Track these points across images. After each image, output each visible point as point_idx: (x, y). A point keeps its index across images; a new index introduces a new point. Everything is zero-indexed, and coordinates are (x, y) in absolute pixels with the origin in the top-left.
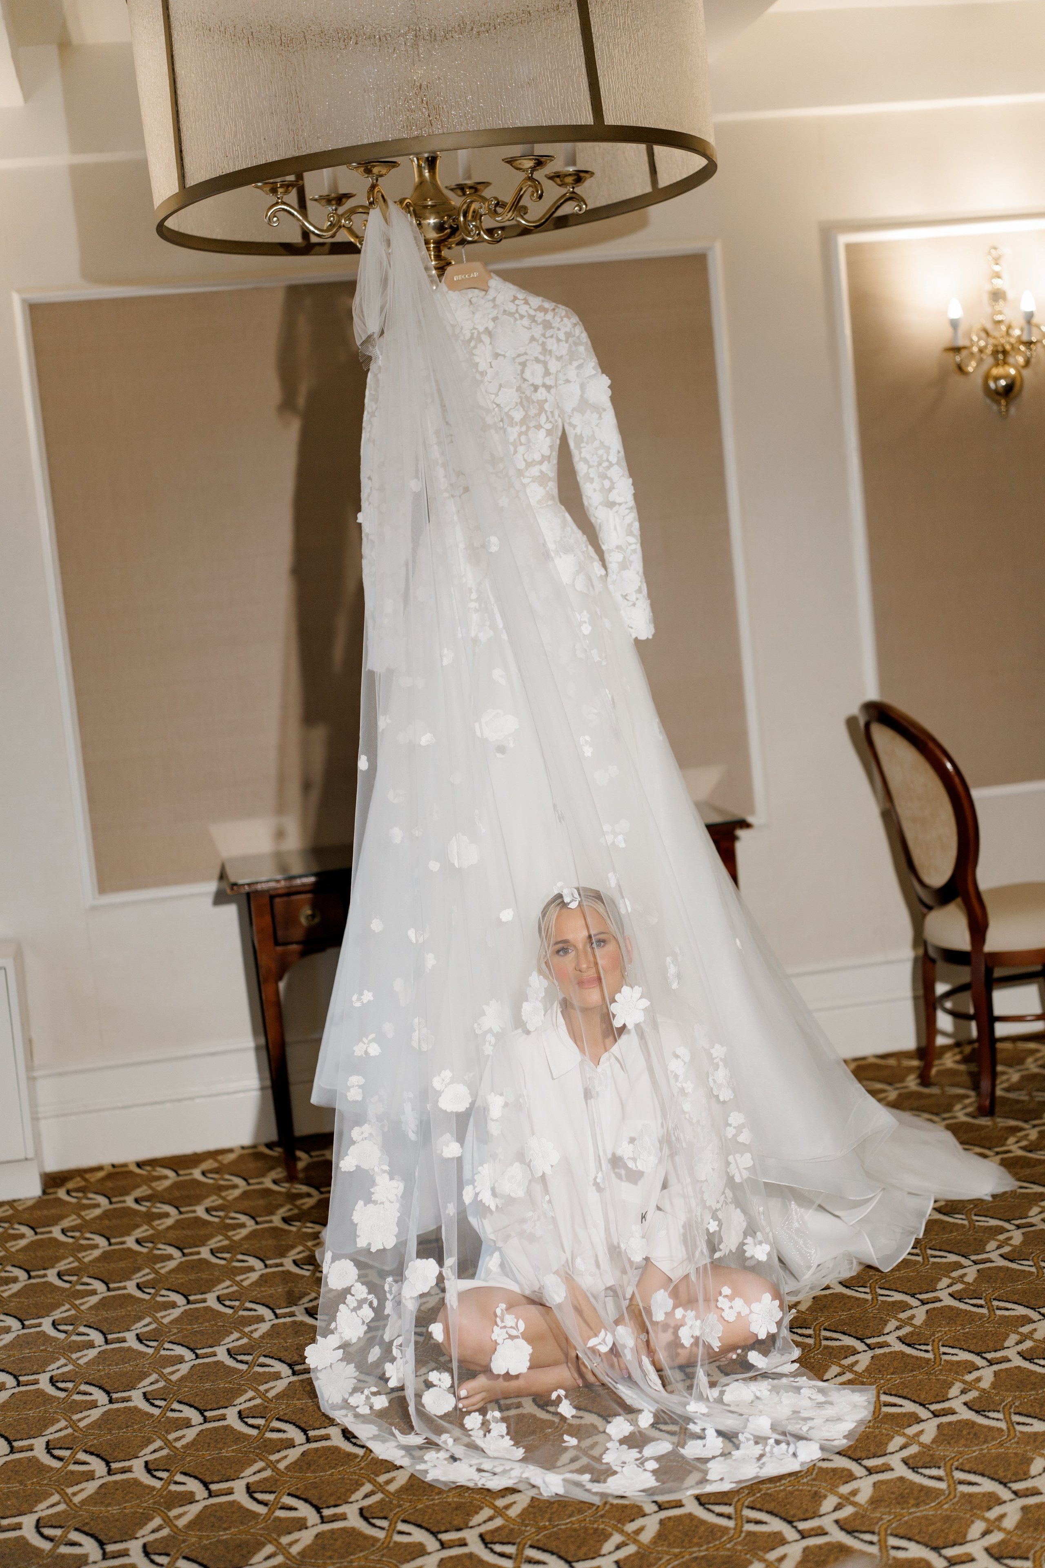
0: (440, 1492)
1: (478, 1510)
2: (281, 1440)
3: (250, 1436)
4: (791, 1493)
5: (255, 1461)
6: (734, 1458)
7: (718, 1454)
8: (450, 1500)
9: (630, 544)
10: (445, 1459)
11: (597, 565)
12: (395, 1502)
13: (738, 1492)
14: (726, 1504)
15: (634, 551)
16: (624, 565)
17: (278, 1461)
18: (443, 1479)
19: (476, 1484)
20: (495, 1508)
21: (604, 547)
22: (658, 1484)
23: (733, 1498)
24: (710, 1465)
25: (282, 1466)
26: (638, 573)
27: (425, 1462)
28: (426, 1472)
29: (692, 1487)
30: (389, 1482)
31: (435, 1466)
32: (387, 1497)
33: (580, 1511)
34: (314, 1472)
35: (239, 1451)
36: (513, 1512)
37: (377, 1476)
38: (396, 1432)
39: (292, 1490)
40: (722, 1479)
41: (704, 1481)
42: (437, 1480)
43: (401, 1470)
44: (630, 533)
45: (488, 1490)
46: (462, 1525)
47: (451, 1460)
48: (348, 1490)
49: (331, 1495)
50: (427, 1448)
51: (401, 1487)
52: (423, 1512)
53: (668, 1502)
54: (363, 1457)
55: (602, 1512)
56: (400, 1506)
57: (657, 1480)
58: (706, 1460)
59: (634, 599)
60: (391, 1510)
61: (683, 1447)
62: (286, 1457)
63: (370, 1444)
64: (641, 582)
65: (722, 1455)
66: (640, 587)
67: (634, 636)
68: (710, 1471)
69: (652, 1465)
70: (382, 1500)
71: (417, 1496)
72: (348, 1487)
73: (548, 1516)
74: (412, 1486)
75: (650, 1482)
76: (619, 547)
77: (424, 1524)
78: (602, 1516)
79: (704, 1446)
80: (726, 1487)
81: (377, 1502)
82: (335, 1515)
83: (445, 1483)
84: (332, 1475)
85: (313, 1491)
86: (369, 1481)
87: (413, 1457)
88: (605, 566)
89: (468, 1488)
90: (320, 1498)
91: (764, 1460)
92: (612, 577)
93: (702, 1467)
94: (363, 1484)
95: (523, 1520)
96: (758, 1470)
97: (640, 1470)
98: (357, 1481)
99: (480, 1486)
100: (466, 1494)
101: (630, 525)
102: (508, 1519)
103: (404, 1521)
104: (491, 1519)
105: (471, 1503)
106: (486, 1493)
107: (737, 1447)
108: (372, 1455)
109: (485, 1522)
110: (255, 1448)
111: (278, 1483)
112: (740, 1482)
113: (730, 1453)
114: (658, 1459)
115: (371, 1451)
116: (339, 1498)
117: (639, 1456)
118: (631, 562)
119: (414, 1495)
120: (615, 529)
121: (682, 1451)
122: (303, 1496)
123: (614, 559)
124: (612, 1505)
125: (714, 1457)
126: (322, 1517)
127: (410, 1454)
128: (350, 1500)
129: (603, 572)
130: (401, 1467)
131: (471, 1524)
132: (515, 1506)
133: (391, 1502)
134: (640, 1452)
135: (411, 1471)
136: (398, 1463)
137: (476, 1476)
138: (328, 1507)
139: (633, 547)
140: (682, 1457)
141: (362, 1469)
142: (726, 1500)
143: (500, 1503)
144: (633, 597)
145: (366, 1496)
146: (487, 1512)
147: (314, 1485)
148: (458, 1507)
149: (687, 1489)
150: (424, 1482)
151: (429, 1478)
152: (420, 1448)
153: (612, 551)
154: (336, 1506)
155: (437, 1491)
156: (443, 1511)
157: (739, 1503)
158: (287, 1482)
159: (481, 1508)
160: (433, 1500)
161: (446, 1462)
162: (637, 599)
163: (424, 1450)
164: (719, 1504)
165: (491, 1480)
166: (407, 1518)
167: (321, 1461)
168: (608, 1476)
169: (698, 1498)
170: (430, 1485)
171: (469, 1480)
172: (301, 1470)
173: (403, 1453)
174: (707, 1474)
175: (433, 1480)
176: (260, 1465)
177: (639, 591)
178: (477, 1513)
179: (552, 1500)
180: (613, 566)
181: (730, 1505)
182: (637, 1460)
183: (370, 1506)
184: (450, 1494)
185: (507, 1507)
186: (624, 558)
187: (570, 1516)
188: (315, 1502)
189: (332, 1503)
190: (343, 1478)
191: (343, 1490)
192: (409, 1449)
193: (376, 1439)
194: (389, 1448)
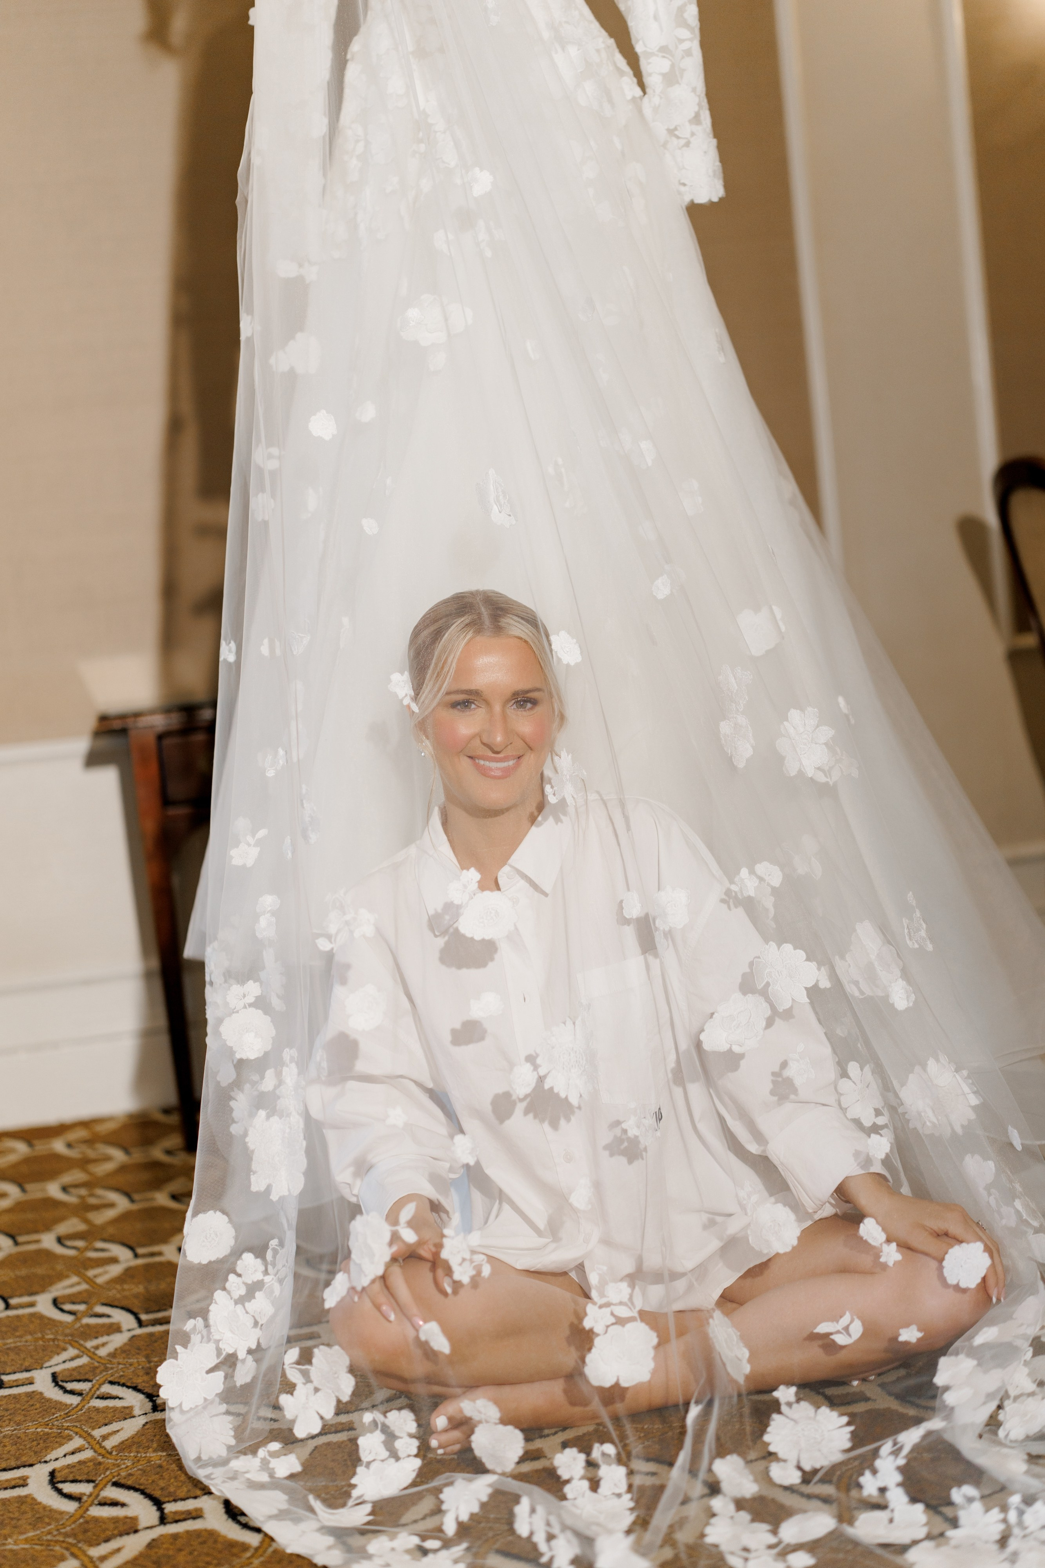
2: (115, 1520)
3: (62, 1513)
5: (62, 1560)
6: (955, 1544)
9: (681, 41)
10: (408, 1551)
11: (629, 82)
15: (689, 53)
16: (671, 78)
17: (104, 1558)
21: (639, 48)
24: (912, 1556)
26: (694, 90)
31: (389, 1564)
35: (39, 1540)
38: (317, 1505)
44: (681, 21)
47: (418, 1554)
54: (257, 1549)
58: (903, 1549)
59: (688, 135)
61: (852, 1525)
62: (119, 1550)
63: (269, 1528)
64: (699, 104)
66: (697, 114)
67: (687, 199)
69: (804, 1559)
76: (664, 50)
79: (891, 1521)
87: (349, 1549)
88: (641, 84)
91: (1013, 1544)
92: (653, 97)
96: (1006, 1565)
101: (681, 10)
107: (954, 1523)
108: (274, 1545)
110: (66, 1536)
113: (943, 1535)
114: (811, 1547)
115: (272, 1539)
117: (773, 1540)
118: (683, 71)
120: (656, 18)
121: (850, 1531)
123: (654, 68)
125: (915, 1543)
127: (344, 1543)
129: (638, 92)
134: (775, 1532)
136: (319, 1560)
139: (686, 45)
140: (855, 1543)
144: (686, 131)
152: (362, 1532)
153: (652, 54)
161: (407, 1557)
162: (693, 134)
163: (370, 1535)
167: (181, 1558)
173: (330, 1540)
177: (696, 120)
180: (653, 80)
182: (771, 1547)
186: (673, 66)
192: (340, 1534)
193: (281, 1515)
194: (304, 1532)
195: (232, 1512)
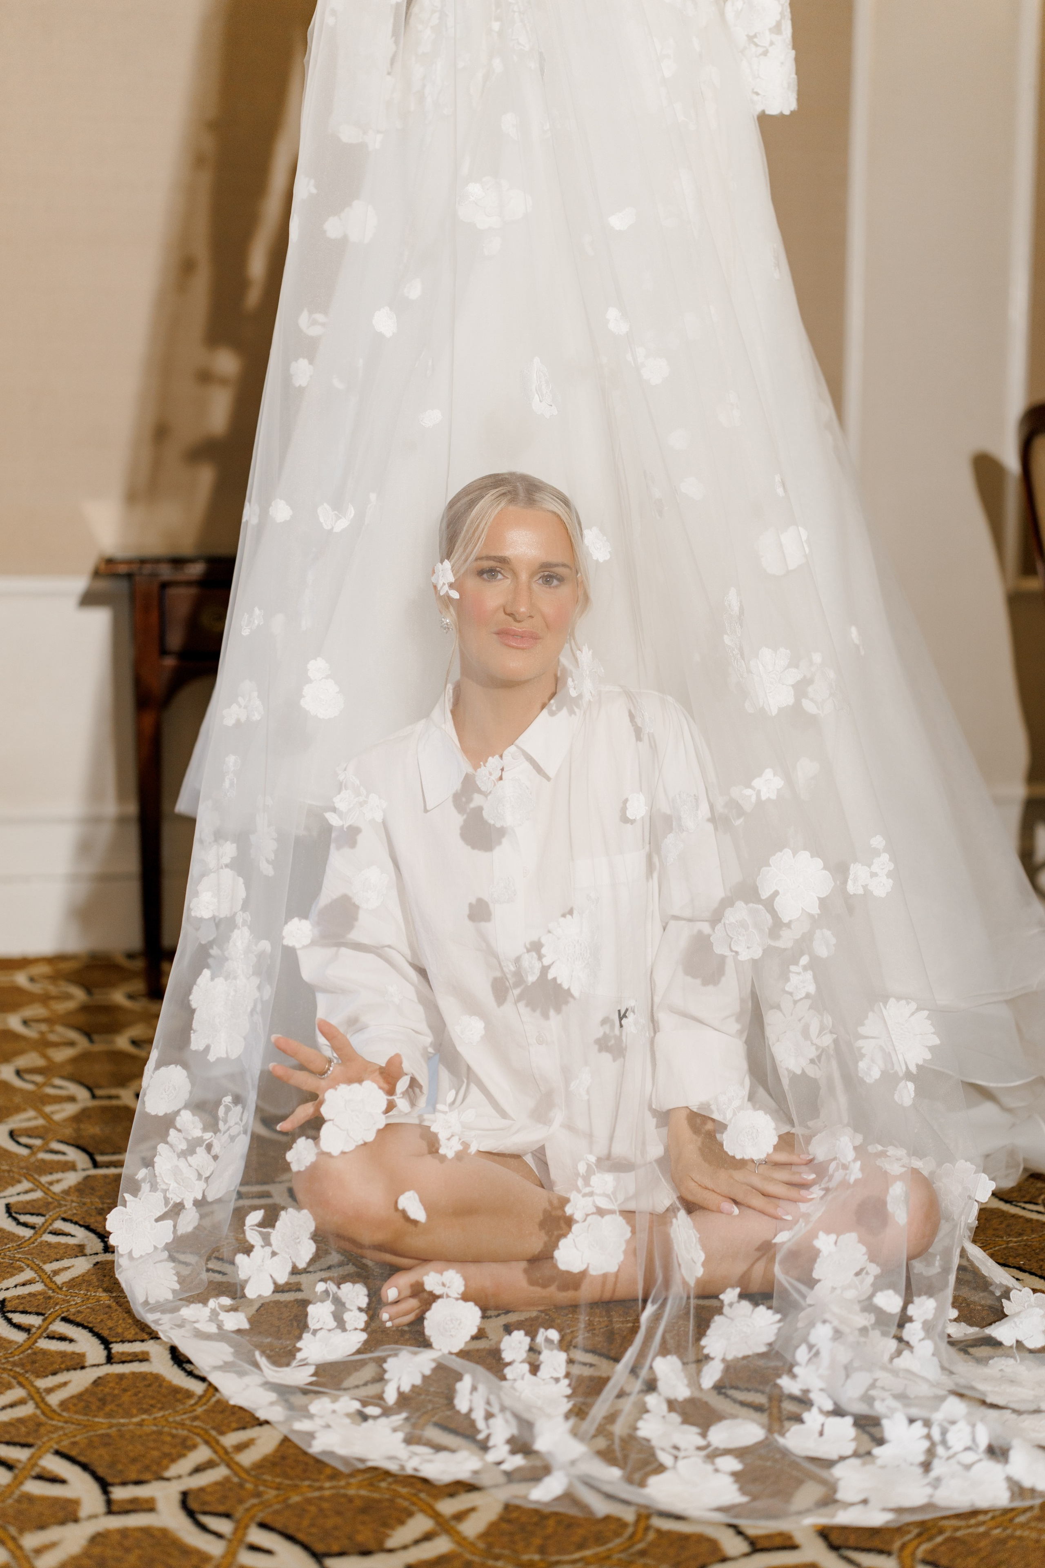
0: (335, 1475)
1: (403, 1517)
2: (63, 1354)
3: (11, 1342)
4: (1003, 1542)
5: (9, 1387)
6: (879, 1462)
7: (849, 1451)
8: (351, 1492)
10: (348, 1415)
12: (249, 1486)
13: (899, 1530)
14: (881, 1552)
17: (50, 1391)
18: (342, 1451)
19: (403, 1468)
20: (436, 1516)
22: (744, 1499)
23: (891, 1542)
24: (838, 1471)
25: (54, 1400)
27: (311, 1417)
28: (311, 1435)
29: (807, 1511)
30: (242, 1447)
31: (328, 1426)
32: (236, 1474)
33: (600, 1539)
34: (109, 1415)
36: (471, 1528)
37: (222, 1433)
38: (263, 1361)
39: (64, 1445)
40: (865, 1502)
41: (829, 1500)
42: (332, 1454)
43: (266, 1427)
45: (425, 1481)
46: (372, 1545)
47: (358, 1419)
48: (165, 1455)
49: (134, 1460)
50: (317, 1392)
51: (264, 1459)
52: (300, 1510)
53: (769, 1537)
54: (201, 1397)
55: (640, 1546)
56: (258, 1495)
57: (743, 1490)
58: (829, 1464)
59: (768, 44)
60: (241, 1501)
62: (65, 1384)
63: (214, 1378)
65: (856, 1454)
66: (780, 25)
67: (759, 109)
68: (841, 1485)
69: (731, 1464)
70: (227, 1479)
71: (291, 1479)
72: (166, 1449)
73: (537, 1541)
74: (283, 1458)
75: (731, 1494)
77: (301, 1536)
78: (643, 1553)
79: (821, 1436)
80: (876, 1518)
81: (217, 1483)
82: (134, 1501)
83: (345, 1460)
84: (141, 1424)
85: (102, 1451)
86: (207, 1443)
87: (291, 1407)
89: (387, 1473)
90: (112, 1465)
91: (936, 1467)
93: (824, 1473)
94: (194, 1447)
95: (490, 1546)
96: (929, 1490)
97: (709, 1468)
98: (184, 1440)
99: (409, 1471)
100: (383, 1485)
102: (460, 1540)
103: (263, 1526)
104: (427, 1537)
105: (392, 1501)
106: (420, 1486)
107: (880, 1441)
108: (218, 1395)
109: (417, 1542)
110: (14, 1364)
111: (42, 1430)
112: (899, 1511)
113: (869, 1453)
114: (740, 1453)
115: (216, 1389)
116: (147, 1468)
117: (702, 1442)
119: (286, 1476)
121: (781, 1441)
122: (82, 1459)
124: (659, 1531)
125: (842, 1458)
126: (109, 1502)
127: (286, 1401)
128: (167, 1474)
130: (267, 1422)
131: (390, 1543)
132: (473, 1516)
133: (241, 1486)
134: (704, 1435)
135: (284, 1430)
136: (262, 1415)
137: (402, 1451)
138: (124, 1484)
140: (785, 1453)
141: (195, 1418)
142: (877, 1543)
143: (447, 1507)
144: (765, 40)
145: (198, 1469)
146: (420, 1524)
147: (106, 1441)
148: (368, 1507)
149: (799, 1513)
150: (305, 1453)
151: (316, 1447)
152: (305, 1391)
154: (138, 1483)
155: (328, 1471)
156: (339, 1513)
157: (907, 1552)
158: (57, 1429)
159: (410, 1514)
160: (321, 1488)
161: (347, 1421)
162: (773, 43)
163: (312, 1396)
164: (868, 1550)
165: (430, 1461)
166: (268, 1520)
167: (126, 1398)
168: (647, 1475)
169: (825, 1534)
171: (391, 1458)
172: (86, 1410)
173: (273, 1396)
174: (835, 1491)
175: (324, 1453)
176: (18, 1393)
177: (778, 30)
178: (402, 1522)
179: (547, 1510)
181: (889, 1553)
182: (699, 1448)
183: (202, 1490)
184: (353, 1481)
185: (460, 1517)
187: (581, 1546)
188: (101, 1472)
189: (134, 1476)
190: (160, 1433)
191: (156, 1454)
192: (283, 1391)
193: (226, 1367)
194: (248, 1386)
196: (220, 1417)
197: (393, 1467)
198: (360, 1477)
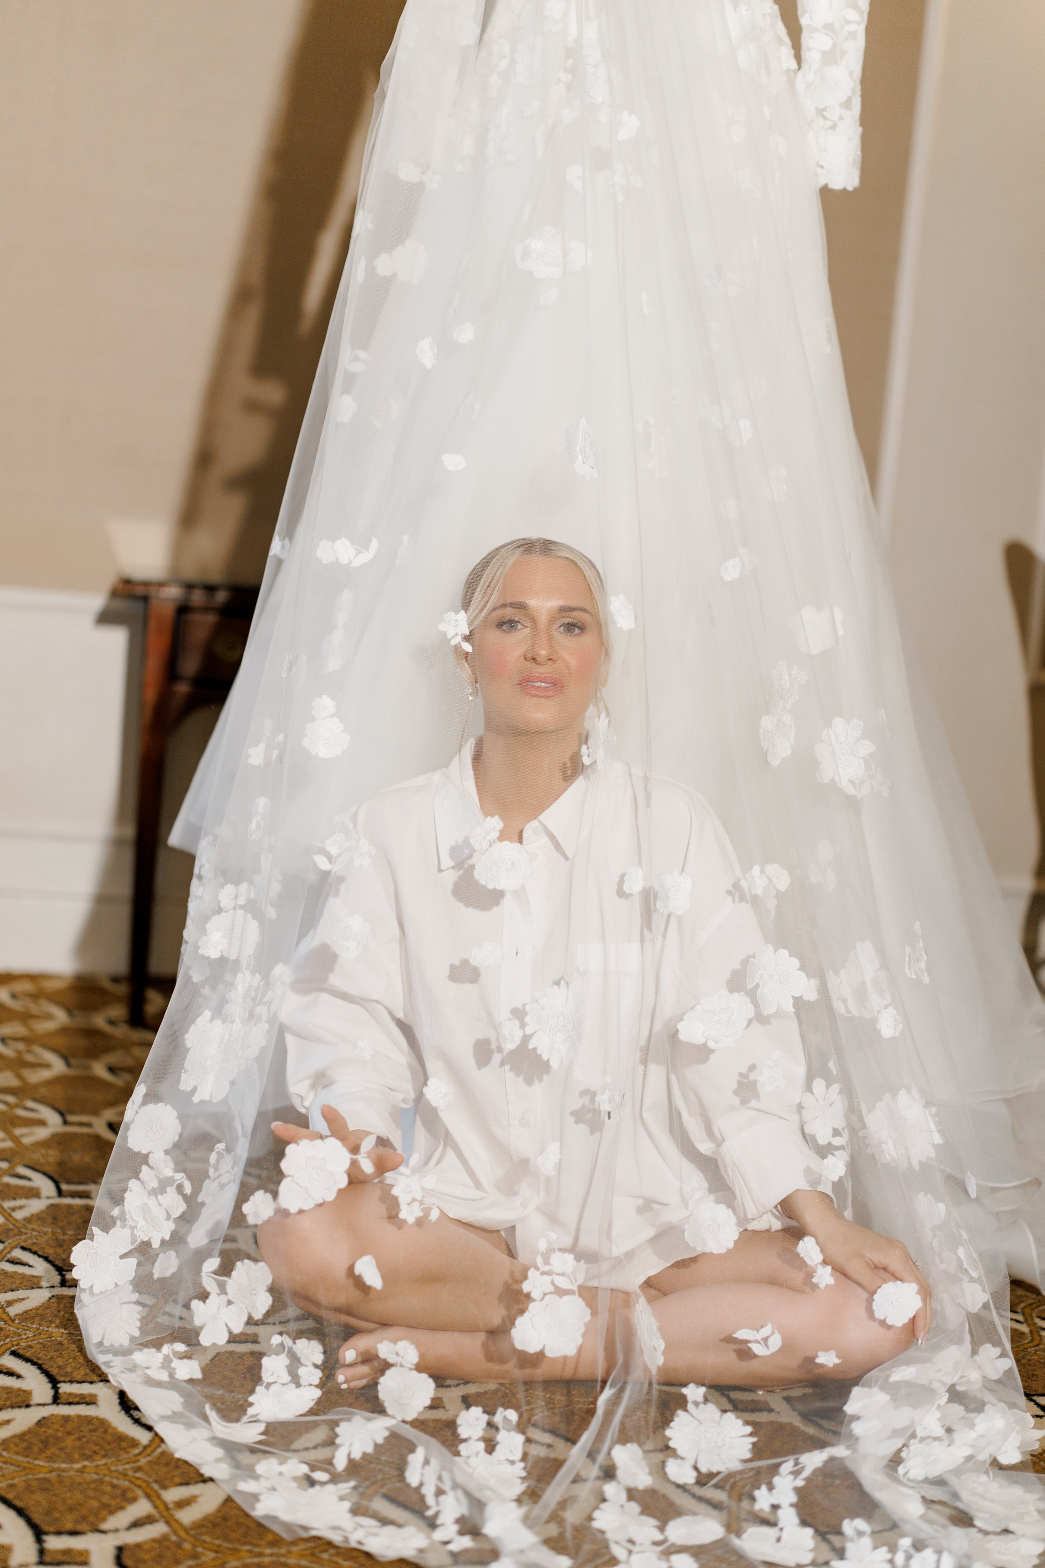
0: (277, 1541)
2: (9, 1391)
7: (808, 1560)
8: (292, 1561)
9: (848, 22)
10: (295, 1479)
11: (786, 52)
12: (187, 1546)
15: (853, 35)
16: (830, 57)
18: (285, 1517)
19: (346, 1539)
21: (804, 21)
26: (851, 74)
27: (256, 1477)
28: (255, 1497)
30: (183, 1504)
31: (274, 1489)
32: (175, 1533)
34: (50, 1459)
37: (165, 1487)
38: (212, 1415)
39: (2, 1487)
42: (274, 1519)
43: (210, 1484)
47: (305, 1483)
48: (104, 1506)
49: (71, 1509)
50: (265, 1452)
51: (206, 1518)
54: (146, 1447)
56: (195, 1556)
59: (836, 118)
60: (177, 1561)
61: (739, 1534)
62: (8, 1422)
63: (161, 1428)
64: (853, 90)
65: (814, 1564)
66: (849, 99)
67: (822, 182)
69: (687, 1562)
70: (165, 1537)
71: (230, 1541)
72: (106, 1499)
74: (225, 1519)
76: (829, 28)
79: (778, 1540)
81: (154, 1541)
82: (68, 1552)
83: (288, 1526)
84: (81, 1471)
85: (39, 1497)
86: (148, 1496)
87: (237, 1465)
88: (798, 57)
89: (330, 1544)
90: (49, 1512)
92: (808, 74)
94: (134, 1500)
97: (664, 1564)
98: (125, 1491)
99: (353, 1544)
100: (325, 1556)
107: (841, 1554)
108: (163, 1446)
113: (827, 1564)
114: (696, 1552)
115: (162, 1440)
116: (84, 1518)
117: (659, 1537)
118: (843, 52)
119: (226, 1538)
121: (738, 1542)
122: (18, 1503)
125: (799, 1566)
126: (42, 1552)
127: (233, 1458)
128: (104, 1526)
129: (794, 65)
130: (211, 1480)
133: (179, 1545)
134: (662, 1529)
135: (228, 1490)
136: (207, 1471)
137: (347, 1521)
138: (59, 1533)
139: (852, 28)
140: (740, 1556)
141: (138, 1469)
144: (834, 113)
145: (136, 1524)
147: (45, 1485)
150: (248, 1516)
151: (259, 1511)
153: (816, 30)
154: (74, 1533)
155: (270, 1537)
160: (261, 1555)
161: (294, 1485)
162: (841, 118)
163: (259, 1455)
165: (375, 1535)
167: (69, 1441)
170: (260, 1525)
171: (335, 1528)
172: (27, 1452)
173: (220, 1452)
175: (268, 1517)
177: (847, 105)
182: (656, 1543)
183: (138, 1546)
184: (294, 1549)
186: (834, 45)
188: (36, 1518)
189: (69, 1526)
190: (101, 1482)
191: (94, 1504)
192: (230, 1448)
193: (174, 1418)
194: (195, 1439)
195: (126, 1404)
196: (164, 1469)
197: (336, 1538)
198: (302, 1546)
